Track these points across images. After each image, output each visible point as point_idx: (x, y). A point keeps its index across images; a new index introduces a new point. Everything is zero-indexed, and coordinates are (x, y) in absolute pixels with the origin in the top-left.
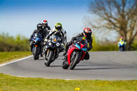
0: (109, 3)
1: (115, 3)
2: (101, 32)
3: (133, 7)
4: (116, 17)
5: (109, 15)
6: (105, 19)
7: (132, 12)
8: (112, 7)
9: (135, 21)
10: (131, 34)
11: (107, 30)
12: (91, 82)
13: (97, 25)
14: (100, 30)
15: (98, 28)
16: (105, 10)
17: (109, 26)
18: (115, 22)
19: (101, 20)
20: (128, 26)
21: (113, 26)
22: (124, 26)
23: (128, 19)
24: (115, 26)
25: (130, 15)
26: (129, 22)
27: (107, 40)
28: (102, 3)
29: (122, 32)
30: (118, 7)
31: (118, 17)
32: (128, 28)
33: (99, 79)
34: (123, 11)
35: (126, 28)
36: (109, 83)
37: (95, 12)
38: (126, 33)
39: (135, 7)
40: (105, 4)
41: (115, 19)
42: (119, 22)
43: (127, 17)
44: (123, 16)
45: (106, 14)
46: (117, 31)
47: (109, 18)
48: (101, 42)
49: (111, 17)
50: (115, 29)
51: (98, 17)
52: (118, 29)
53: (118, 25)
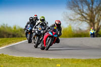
0: (82, 2)
1: (86, 2)
2: (75, 24)
3: (99, 5)
4: (87, 12)
5: (82, 11)
6: (79, 14)
7: (99, 8)
8: (84, 5)
10: (98, 24)
11: (81, 22)
13: (73, 19)
14: (75, 22)
16: (78, 7)
17: (82, 19)
19: (76, 15)
20: (96, 19)
21: (84, 19)
22: (92, 19)
23: (96, 14)
24: (86, 19)
25: (97, 11)
26: (97, 16)
27: (80, 29)
28: (77, 2)
29: (92, 23)
30: (88, 5)
31: (88, 12)
32: (96, 21)
34: (92, 8)
35: (94, 20)
36: (82, 61)
37: (71, 9)
38: (94, 24)
40: (79, 3)
41: (86, 14)
42: (89, 16)
44: (92, 12)
45: (80, 10)
46: (88, 23)
47: (81, 13)
48: (76, 30)
49: (83, 12)
50: (86, 21)
51: (73, 12)
52: (88, 21)
53: (88, 18)
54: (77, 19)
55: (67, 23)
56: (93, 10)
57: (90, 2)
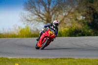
0: (38, 3)
1: (43, 2)
4: (43, 13)
6: (36, 14)
7: (55, 9)
8: (40, 6)
9: (57, 16)
11: (37, 22)
12: (26, 59)
13: (30, 19)
14: (32, 23)
15: (31, 21)
16: (35, 8)
17: (39, 20)
18: (43, 16)
19: (33, 15)
20: (52, 19)
21: (41, 20)
22: (49, 19)
23: (52, 14)
24: (43, 19)
25: (53, 11)
26: (53, 16)
27: (37, 30)
28: (34, 3)
30: (45, 6)
31: (45, 13)
33: (32, 57)
34: (49, 8)
35: (51, 21)
36: (40, 60)
37: (28, 10)
39: (57, 5)
40: (36, 4)
41: (43, 14)
42: (46, 16)
43: (51, 13)
44: (49, 12)
45: (36, 11)
47: (38, 13)
49: (40, 13)
51: (30, 13)
52: (45, 22)
53: (45, 19)
54: (34, 20)
55: (24, 24)
56: (50, 10)
57: (47, 2)
